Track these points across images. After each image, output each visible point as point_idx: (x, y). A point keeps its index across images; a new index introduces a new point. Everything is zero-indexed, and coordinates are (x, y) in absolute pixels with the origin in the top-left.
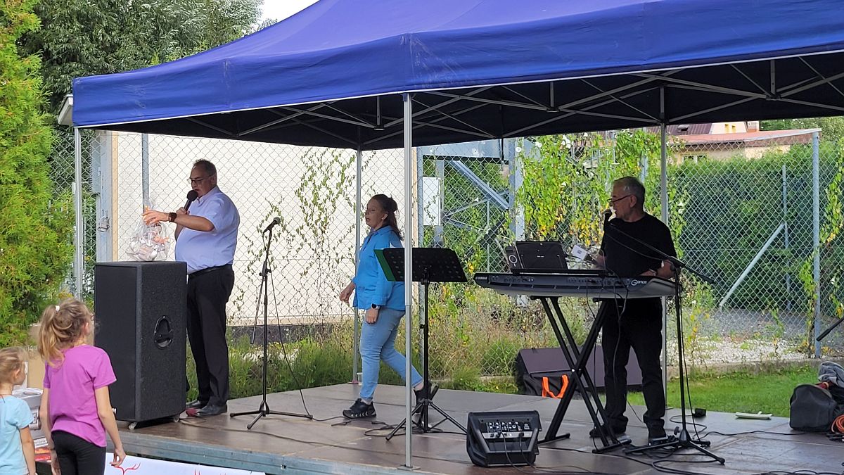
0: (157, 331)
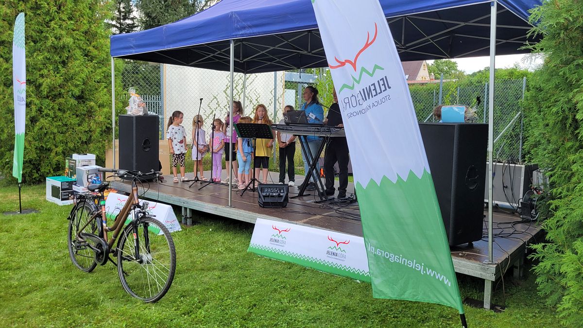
0: (144, 144)
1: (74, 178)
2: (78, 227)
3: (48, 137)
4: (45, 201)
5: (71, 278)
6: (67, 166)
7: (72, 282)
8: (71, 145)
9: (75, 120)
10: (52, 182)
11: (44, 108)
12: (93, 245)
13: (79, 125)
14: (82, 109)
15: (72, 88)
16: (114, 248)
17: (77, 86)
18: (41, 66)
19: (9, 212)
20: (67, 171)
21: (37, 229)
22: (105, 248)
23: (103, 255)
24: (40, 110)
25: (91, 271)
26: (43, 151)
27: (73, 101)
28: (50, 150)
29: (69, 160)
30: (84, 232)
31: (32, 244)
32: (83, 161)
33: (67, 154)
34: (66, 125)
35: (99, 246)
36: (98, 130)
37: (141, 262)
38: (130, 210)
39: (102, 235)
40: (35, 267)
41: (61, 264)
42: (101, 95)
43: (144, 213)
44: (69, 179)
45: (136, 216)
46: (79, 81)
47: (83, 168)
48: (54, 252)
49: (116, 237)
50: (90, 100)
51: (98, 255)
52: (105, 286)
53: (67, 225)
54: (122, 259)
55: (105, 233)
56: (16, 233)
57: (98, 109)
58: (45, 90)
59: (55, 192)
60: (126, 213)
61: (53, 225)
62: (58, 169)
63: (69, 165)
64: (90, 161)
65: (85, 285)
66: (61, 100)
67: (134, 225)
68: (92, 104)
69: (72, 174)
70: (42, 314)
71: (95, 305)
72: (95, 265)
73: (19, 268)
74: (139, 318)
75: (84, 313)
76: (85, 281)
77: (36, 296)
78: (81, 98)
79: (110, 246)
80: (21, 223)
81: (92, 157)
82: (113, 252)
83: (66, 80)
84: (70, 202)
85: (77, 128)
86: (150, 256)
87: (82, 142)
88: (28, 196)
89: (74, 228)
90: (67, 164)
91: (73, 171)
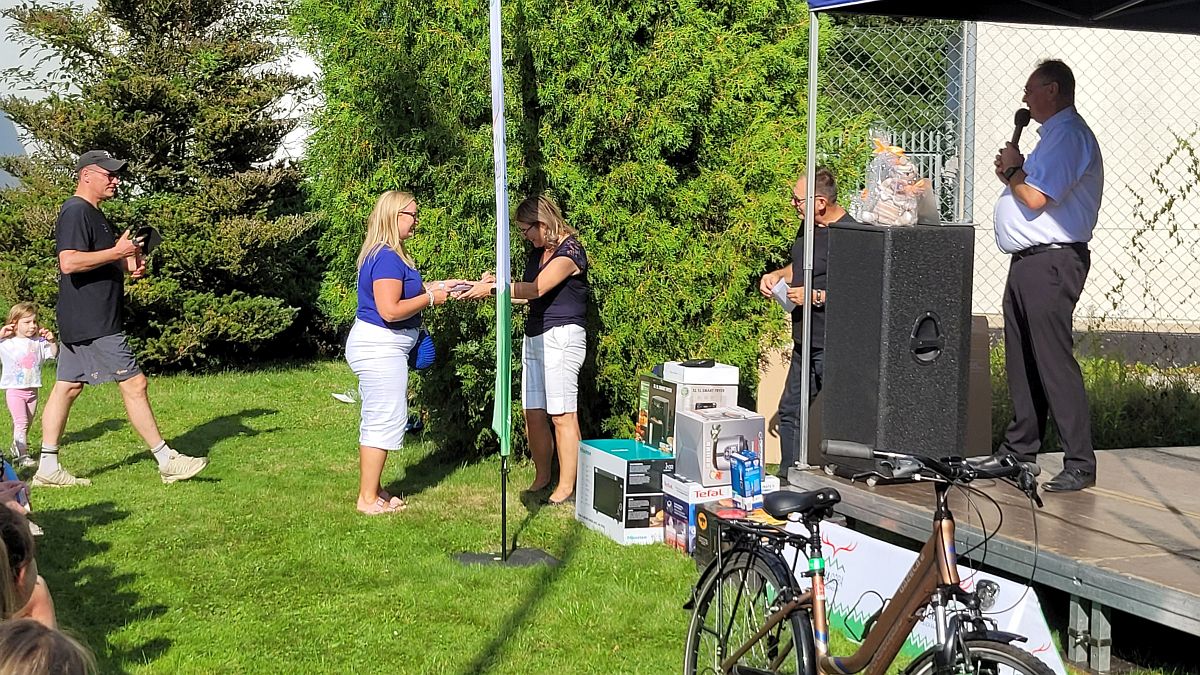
0: (916, 335)
1: (669, 448)
6: (643, 405)
13: (679, 256)
14: (693, 195)
15: (665, 123)
17: (680, 115)
18: (573, 53)
20: (643, 420)
29: (652, 381)
32: (699, 387)
38: (924, 604)
43: (980, 623)
44: (651, 453)
59: (607, 494)
60: (905, 614)
63: (652, 402)
64: (719, 389)
81: (727, 375)
84: (655, 535)
90: (645, 396)
91: (664, 422)
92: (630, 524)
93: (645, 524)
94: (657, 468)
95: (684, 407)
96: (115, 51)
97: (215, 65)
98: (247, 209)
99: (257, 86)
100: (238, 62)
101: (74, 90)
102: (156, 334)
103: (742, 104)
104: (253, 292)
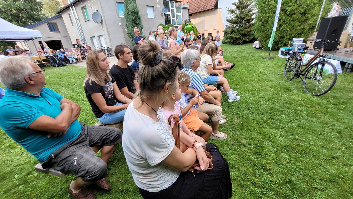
0: (333, 32)
1: (291, 48)
2: (290, 64)
3: (284, 32)
4: (278, 56)
5: (283, 81)
6: (289, 43)
7: (283, 82)
8: (293, 35)
9: (298, 24)
10: (282, 49)
11: (286, 20)
12: (294, 71)
13: (299, 26)
14: (303, 18)
15: (301, 9)
16: (303, 73)
17: (303, 8)
18: (289, 2)
19: (265, 59)
20: (289, 45)
21: (273, 65)
22: (299, 72)
23: (297, 75)
24: (284, 21)
25: (291, 80)
26: (281, 38)
27: (299, 16)
28: (284, 37)
29: (291, 41)
30: (292, 66)
31: (271, 69)
32: (297, 41)
33: (291, 39)
34: (293, 27)
35: (297, 71)
36: (308, 28)
37: (316, 79)
38: (317, 58)
39: (299, 68)
40: (271, 75)
41: (280, 76)
42: (315, 11)
43: (324, 60)
44: (289, 48)
45: (320, 60)
46: (305, 5)
47: (296, 44)
48: (278, 72)
49: (306, 69)
50: (308, 14)
51: (295, 75)
52: (295, 86)
53: (285, 65)
54: (306, 78)
55: (301, 67)
56: (266, 65)
57: (311, 18)
58: (288, 12)
59: (282, 53)
60: (314, 59)
61: (279, 64)
62: (285, 45)
63: (290, 43)
64: (300, 41)
65: (288, 84)
66: (294, 16)
67: (317, 64)
68: (309, 15)
69: (291, 47)
70: (271, 88)
71: (290, 90)
72: (293, 78)
73: (266, 75)
74: (308, 99)
75: (286, 92)
76: (288, 83)
77: (270, 83)
78: (303, 14)
79: (302, 72)
80: (269, 62)
81: (302, 39)
82: (302, 74)
83: (299, 6)
84: (287, 57)
85: (298, 28)
86: (321, 78)
87: (299, 34)
88: (272, 54)
89: (288, 64)
90: (290, 42)
91: (292, 45)
92: (284, 56)
93: (286, 56)
94: (289, 50)
95: (295, 43)
96: (237, 13)
97: (247, 12)
98: (249, 28)
99: (251, 14)
100: (249, 12)
101: (233, 17)
102: (238, 41)
103: (314, 5)
104: (248, 36)
